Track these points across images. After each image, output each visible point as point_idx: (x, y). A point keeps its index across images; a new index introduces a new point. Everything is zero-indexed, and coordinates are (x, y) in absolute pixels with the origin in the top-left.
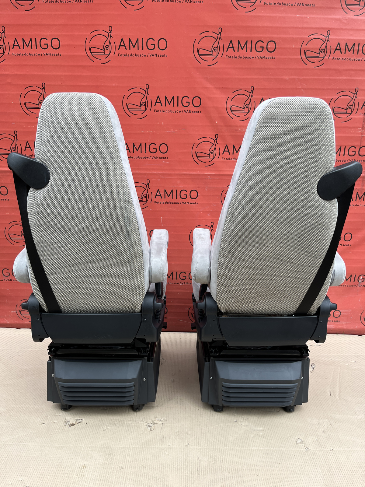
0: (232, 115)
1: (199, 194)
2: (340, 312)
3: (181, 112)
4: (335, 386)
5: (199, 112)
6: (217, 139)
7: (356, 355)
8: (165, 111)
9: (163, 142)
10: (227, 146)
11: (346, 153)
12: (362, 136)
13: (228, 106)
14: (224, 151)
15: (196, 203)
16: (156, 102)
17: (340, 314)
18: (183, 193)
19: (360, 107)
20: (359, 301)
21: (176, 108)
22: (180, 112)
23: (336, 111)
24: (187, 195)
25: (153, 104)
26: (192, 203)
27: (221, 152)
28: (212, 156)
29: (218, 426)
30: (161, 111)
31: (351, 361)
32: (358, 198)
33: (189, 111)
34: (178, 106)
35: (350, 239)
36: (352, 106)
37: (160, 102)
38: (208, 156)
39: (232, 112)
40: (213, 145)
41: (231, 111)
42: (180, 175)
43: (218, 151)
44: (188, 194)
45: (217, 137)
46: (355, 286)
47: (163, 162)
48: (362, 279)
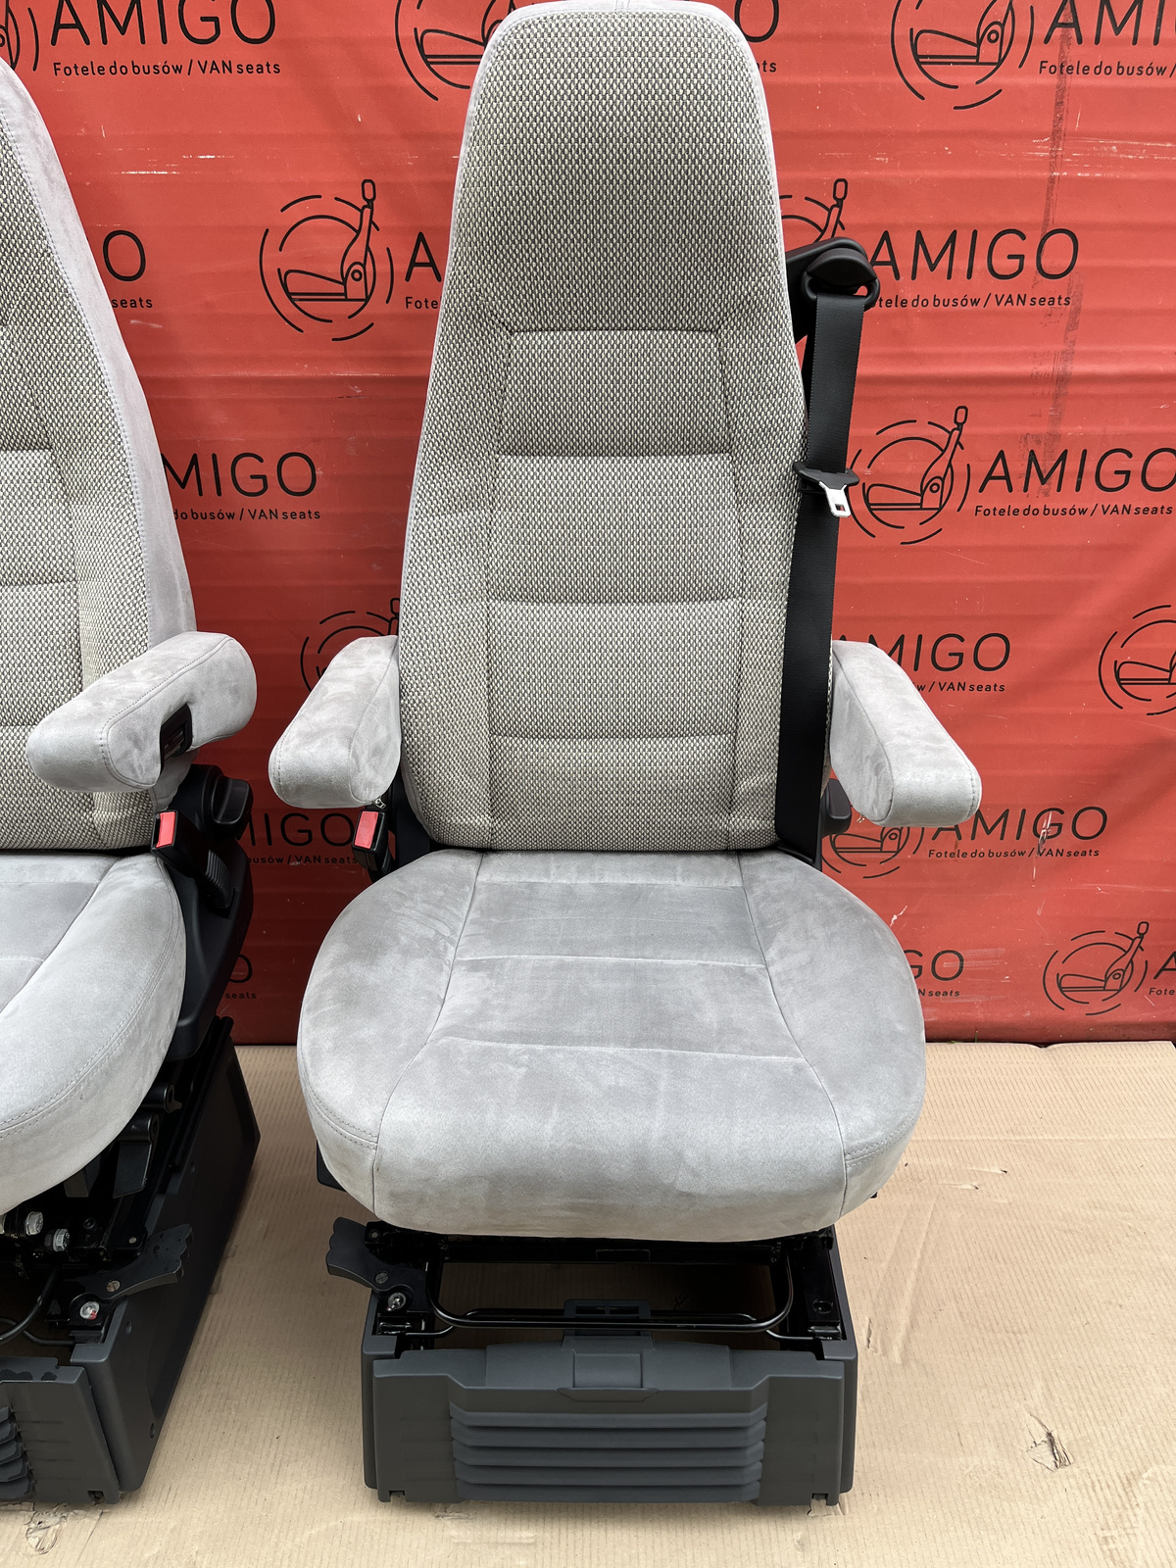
0: (430, 81)
1: (319, 472)
2: (962, 960)
3: (185, 69)
4: (894, 1298)
5: (272, 69)
6: (370, 204)
7: (1012, 1137)
8: (107, 70)
9: (117, 226)
10: (421, 238)
11: (980, 263)
12: (1052, 180)
13: (406, 33)
14: (413, 264)
15: (313, 515)
16: (58, 26)
17: (961, 967)
18: (246, 468)
19: (1041, 31)
20: (1039, 913)
21: (154, 53)
22: (178, 70)
23: (928, 53)
24: (264, 478)
25: (46, 36)
26: (293, 515)
27: (401, 267)
28: (356, 289)
29: (340, 1526)
30: (85, 70)
31: (986, 1169)
32: (1035, 479)
33: (224, 64)
34: (165, 41)
35: (1001, 660)
36: (1002, 25)
37: (78, 25)
38: (340, 289)
39: (428, 64)
40: (358, 232)
41: (425, 57)
42: (218, 382)
43: (383, 267)
44: (272, 475)
45: (369, 195)
46: (1022, 854)
47: (133, 322)
48: (1051, 825)
